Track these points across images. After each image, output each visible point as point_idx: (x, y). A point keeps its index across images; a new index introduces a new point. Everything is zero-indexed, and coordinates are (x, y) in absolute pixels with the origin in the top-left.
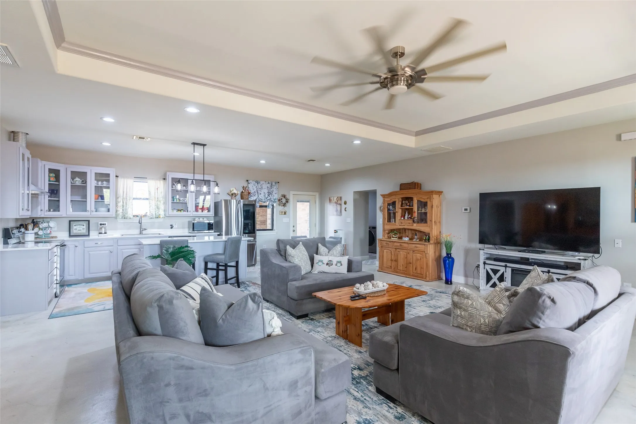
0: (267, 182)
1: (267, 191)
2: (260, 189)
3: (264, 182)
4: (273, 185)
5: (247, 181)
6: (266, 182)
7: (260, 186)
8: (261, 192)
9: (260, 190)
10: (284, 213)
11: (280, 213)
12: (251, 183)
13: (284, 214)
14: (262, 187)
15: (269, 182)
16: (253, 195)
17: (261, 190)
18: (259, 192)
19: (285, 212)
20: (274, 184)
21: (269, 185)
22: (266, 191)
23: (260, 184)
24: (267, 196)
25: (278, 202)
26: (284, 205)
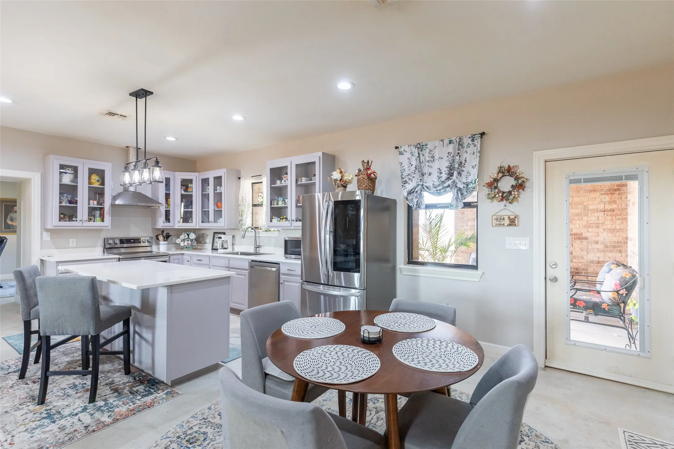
0: (446, 141)
1: (447, 164)
2: (428, 161)
3: (437, 143)
4: (465, 145)
5: (397, 148)
6: (442, 140)
7: (427, 155)
8: (430, 170)
9: (427, 164)
10: (507, 222)
11: (495, 222)
12: (405, 153)
13: (510, 225)
14: (433, 157)
15: (453, 139)
16: (409, 179)
17: (430, 164)
18: (426, 170)
19: (512, 217)
20: (467, 141)
21: (451, 148)
22: (444, 165)
23: (428, 150)
24: (444, 176)
25: (486, 191)
26: (506, 197)
